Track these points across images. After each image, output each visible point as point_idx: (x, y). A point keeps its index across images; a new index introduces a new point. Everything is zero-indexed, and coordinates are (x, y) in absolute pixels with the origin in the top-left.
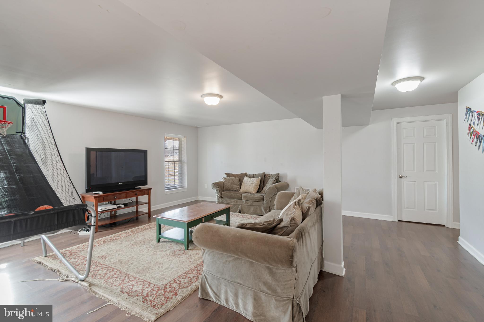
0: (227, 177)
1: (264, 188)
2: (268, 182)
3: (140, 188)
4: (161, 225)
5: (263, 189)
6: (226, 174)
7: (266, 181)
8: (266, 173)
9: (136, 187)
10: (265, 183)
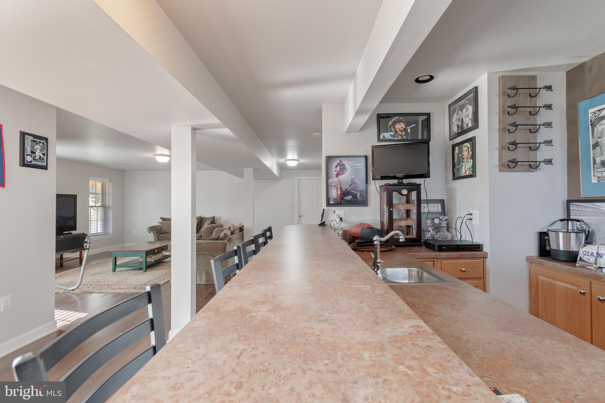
0: (163, 221)
1: (201, 229)
2: (205, 224)
3: (71, 234)
4: (116, 257)
5: (199, 230)
6: (161, 218)
7: (203, 223)
8: (202, 217)
9: (64, 233)
10: (202, 225)
